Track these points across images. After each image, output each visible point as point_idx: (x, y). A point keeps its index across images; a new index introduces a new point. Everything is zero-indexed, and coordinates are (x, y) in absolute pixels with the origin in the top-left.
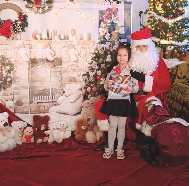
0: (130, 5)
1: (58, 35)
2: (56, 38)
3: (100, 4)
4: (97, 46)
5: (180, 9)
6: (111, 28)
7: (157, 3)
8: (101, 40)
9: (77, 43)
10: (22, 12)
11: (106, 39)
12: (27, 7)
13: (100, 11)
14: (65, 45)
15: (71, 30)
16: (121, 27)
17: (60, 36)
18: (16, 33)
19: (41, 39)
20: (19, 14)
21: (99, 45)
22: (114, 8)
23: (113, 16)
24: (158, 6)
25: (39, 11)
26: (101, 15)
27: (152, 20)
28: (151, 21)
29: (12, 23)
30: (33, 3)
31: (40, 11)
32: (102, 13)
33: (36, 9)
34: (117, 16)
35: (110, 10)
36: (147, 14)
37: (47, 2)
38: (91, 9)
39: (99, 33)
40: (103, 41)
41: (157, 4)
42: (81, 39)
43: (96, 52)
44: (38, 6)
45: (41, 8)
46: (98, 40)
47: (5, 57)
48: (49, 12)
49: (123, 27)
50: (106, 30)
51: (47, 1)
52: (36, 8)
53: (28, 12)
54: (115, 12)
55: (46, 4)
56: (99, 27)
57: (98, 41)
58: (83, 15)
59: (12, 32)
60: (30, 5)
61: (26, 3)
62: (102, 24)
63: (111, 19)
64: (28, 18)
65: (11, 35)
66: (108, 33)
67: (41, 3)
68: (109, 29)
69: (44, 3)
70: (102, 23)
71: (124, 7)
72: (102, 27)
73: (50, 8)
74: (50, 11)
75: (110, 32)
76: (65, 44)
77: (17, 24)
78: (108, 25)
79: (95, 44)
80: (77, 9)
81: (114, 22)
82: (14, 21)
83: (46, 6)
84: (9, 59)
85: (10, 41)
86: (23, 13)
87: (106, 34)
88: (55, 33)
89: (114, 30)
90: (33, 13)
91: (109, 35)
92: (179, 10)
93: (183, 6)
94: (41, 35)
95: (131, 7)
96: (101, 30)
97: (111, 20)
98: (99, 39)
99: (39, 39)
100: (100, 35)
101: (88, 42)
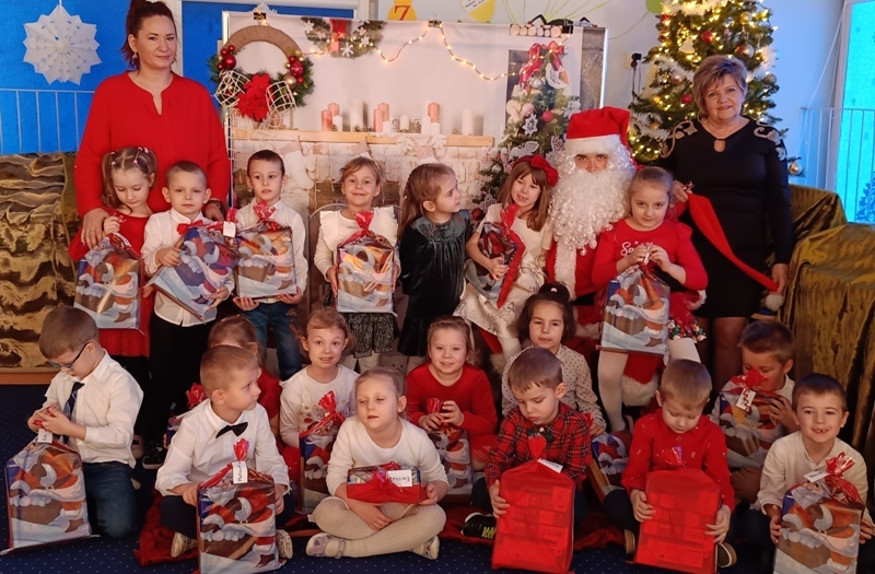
0: (599, 37)
1: (391, 119)
2: (387, 128)
3: (514, 33)
4: (499, 152)
5: (747, 51)
6: (542, 103)
7: (684, 33)
8: (511, 137)
9: (445, 142)
10: (297, 53)
11: (526, 133)
12: (312, 38)
13: (512, 54)
14: (410, 148)
15: (429, 106)
16: (572, 99)
17: (397, 122)
18: (281, 109)
19: (346, 128)
20: (289, 58)
21: (504, 150)
22: (553, 45)
23: (549, 67)
24: (684, 40)
25: (341, 52)
26: (514, 64)
27: (665, 81)
28: (662, 84)
29: (271, 81)
30: (327, 27)
31: (347, 49)
32: (516, 58)
33: (335, 45)
34: (561, 69)
35: (541, 49)
36: (652, 63)
37: (366, 26)
38: (488, 47)
39: (508, 116)
40: (517, 138)
41: (681, 35)
42: (456, 132)
43: (496, 168)
44: (342, 35)
45: (350, 43)
46: (502, 135)
48: (371, 53)
49: (577, 99)
50: (528, 108)
51: (365, 23)
52: (336, 41)
53: (313, 51)
54: (556, 57)
55: (363, 32)
56: (509, 97)
57: (501, 138)
58: (464, 63)
59: (270, 108)
60: (319, 33)
61: (309, 27)
62: (518, 91)
63: (544, 75)
64: (313, 69)
65: (268, 114)
66: (533, 117)
67: (350, 28)
68: (535, 104)
69: (359, 28)
70: (516, 86)
71: (583, 42)
72: (518, 99)
73: (375, 41)
74: (375, 50)
75: (538, 112)
76: (412, 143)
77: (283, 85)
78: (533, 92)
79: (493, 146)
80: (449, 47)
81: (551, 83)
82: (275, 77)
83: (363, 36)
85: (263, 131)
86: (302, 56)
87: (526, 117)
88: (385, 114)
89: (552, 106)
90: (327, 55)
91: (536, 121)
92: (745, 55)
93: (758, 45)
94: (345, 117)
95: (602, 44)
96: (513, 106)
97: (543, 79)
98: (505, 133)
99: (340, 127)
100: (509, 121)
101: (475, 140)
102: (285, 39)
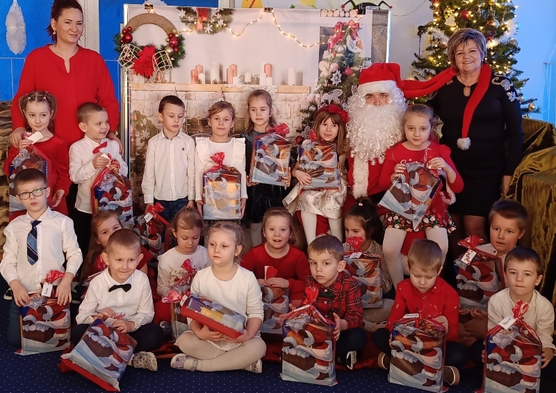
0: (384, 16)
1: (239, 75)
2: (236, 81)
3: (324, 15)
4: (315, 97)
5: (494, 24)
7: (449, 11)
8: (323, 86)
9: (276, 90)
10: (174, 31)
11: (333, 83)
12: (185, 21)
13: (322, 30)
15: (265, 66)
16: (366, 59)
17: (243, 77)
18: (162, 69)
19: (208, 82)
20: (169, 35)
21: (318, 95)
22: (352, 22)
23: (349, 38)
25: (204, 30)
26: (324, 36)
27: (436, 46)
28: (435, 48)
29: (156, 51)
30: (195, 14)
31: (209, 28)
32: (326, 32)
33: (200, 25)
34: (357, 39)
35: (343, 26)
36: (427, 33)
37: (221, 13)
38: (306, 25)
39: (320, 72)
40: (327, 87)
42: (284, 83)
43: (313, 108)
44: (205, 19)
45: (210, 24)
46: (316, 85)
47: (142, 113)
48: (225, 30)
49: (369, 59)
50: (334, 66)
51: (221, 11)
52: (201, 23)
53: (185, 30)
54: (354, 31)
55: (219, 16)
56: (321, 59)
57: (316, 87)
58: (289, 36)
59: (155, 69)
60: (189, 17)
61: (182, 13)
62: (327, 55)
63: (345, 43)
64: (185, 42)
65: (154, 73)
66: (338, 72)
67: (210, 14)
68: (340, 64)
69: (217, 14)
70: (325, 51)
71: (373, 20)
72: (327, 60)
73: (227, 22)
74: (227, 28)
75: (342, 69)
77: (164, 53)
78: (337, 55)
79: (310, 93)
80: (278, 26)
81: (350, 49)
82: (159, 47)
83: (219, 19)
84: (149, 119)
85: (150, 84)
86: (177, 33)
87: (333, 73)
88: (234, 72)
89: (351, 65)
90: (195, 32)
91: (340, 75)
92: (492, 26)
93: (503, 19)
94: (207, 74)
95: (387, 21)
96: (324, 65)
97: (345, 46)
98: (318, 84)
99: (203, 82)
100: (321, 75)
101: (297, 89)
102: (166, 22)
